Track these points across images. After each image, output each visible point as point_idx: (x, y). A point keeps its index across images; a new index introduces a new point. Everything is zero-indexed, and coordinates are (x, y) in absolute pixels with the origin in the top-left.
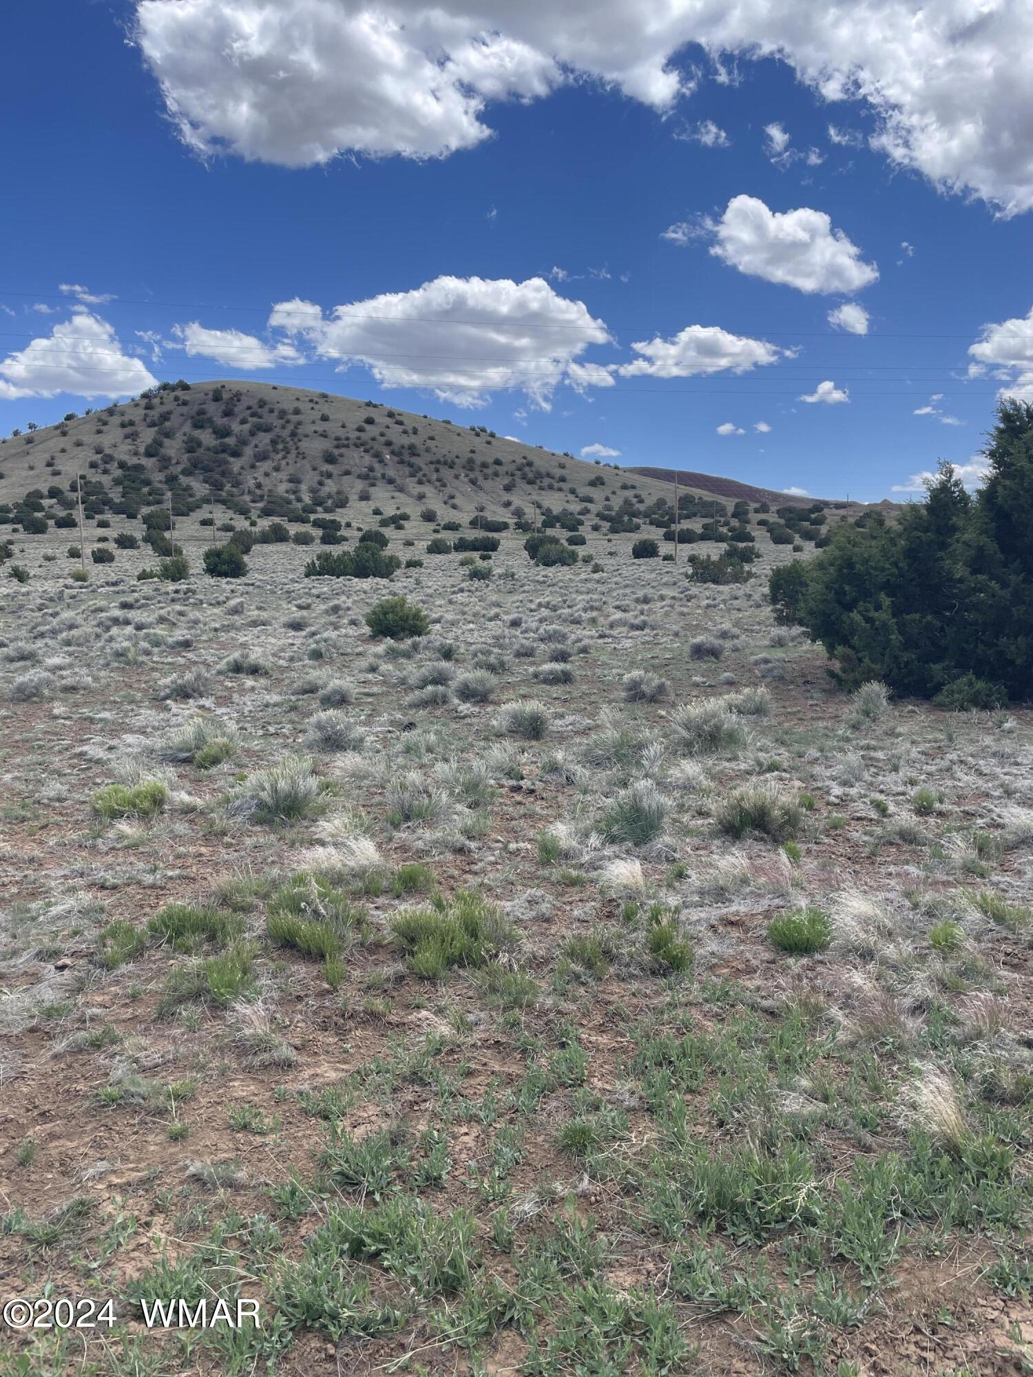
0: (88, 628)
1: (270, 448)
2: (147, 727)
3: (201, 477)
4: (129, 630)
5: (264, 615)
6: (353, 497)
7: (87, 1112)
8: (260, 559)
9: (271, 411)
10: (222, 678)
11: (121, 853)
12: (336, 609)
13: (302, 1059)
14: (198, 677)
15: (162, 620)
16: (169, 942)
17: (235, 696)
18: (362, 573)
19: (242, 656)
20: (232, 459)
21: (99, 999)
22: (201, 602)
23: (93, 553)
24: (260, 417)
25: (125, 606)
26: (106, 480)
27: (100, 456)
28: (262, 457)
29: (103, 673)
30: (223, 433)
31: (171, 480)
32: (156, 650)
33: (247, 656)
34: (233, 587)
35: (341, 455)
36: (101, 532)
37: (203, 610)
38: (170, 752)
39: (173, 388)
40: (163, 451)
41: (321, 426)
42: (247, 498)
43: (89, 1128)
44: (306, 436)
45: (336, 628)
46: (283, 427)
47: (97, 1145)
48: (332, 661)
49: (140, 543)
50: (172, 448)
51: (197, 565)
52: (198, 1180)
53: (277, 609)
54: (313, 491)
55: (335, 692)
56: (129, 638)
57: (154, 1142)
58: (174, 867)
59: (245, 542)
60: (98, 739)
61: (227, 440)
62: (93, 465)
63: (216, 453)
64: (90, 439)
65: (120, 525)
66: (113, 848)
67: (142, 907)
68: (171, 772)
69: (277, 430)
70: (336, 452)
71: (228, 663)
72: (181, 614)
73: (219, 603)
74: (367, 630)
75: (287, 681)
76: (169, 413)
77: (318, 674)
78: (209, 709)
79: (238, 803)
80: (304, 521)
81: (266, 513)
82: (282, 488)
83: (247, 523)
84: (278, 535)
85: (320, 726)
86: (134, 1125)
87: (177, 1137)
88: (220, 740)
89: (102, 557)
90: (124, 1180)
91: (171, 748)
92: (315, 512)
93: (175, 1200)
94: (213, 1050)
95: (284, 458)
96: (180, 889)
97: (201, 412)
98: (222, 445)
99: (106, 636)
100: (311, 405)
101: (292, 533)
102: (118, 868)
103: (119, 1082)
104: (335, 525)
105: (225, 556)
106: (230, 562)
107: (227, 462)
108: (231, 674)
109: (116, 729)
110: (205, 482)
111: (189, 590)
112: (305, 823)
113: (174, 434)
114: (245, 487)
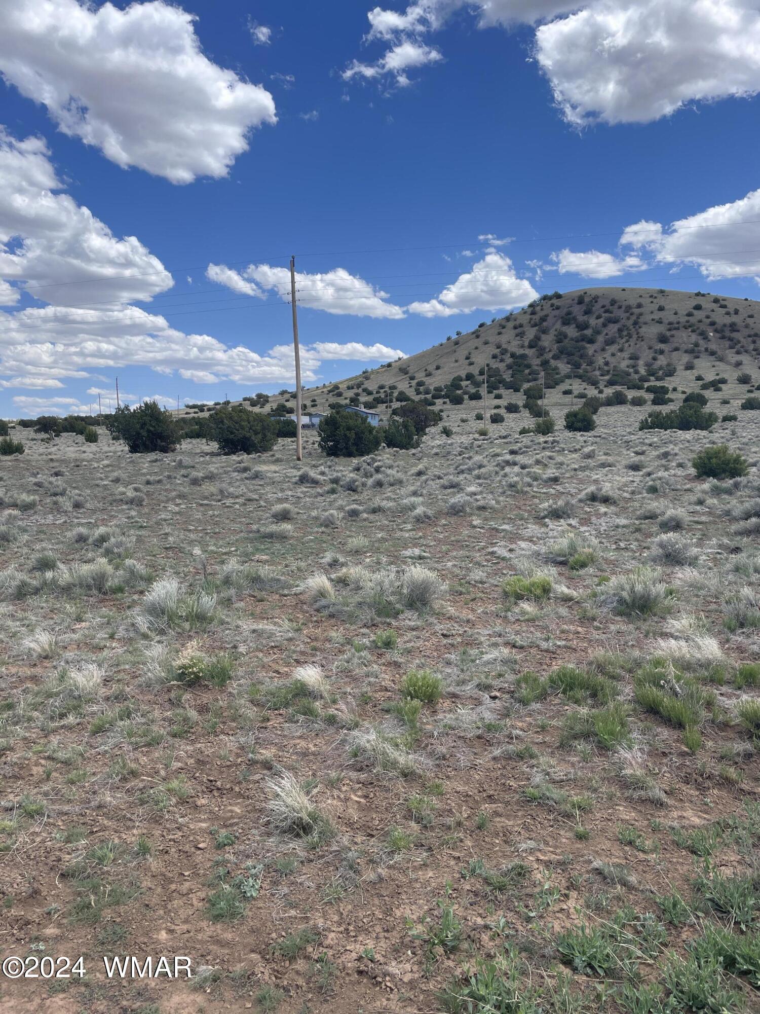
0: (490, 468)
1: (617, 335)
2: (533, 537)
3: (566, 360)
4: (517, 469)
5: (610, 459)
6: (680, 368)
7: (518, 802)
8: (605, 418)
9: (620, 307)
10: (582, 505)
11: (523, 624)
12: (666, 455)
13: (670, 801)
14: (567, 504)
15: (538, 462)
16: (564, 692)
17: (594, 519)
18: (685, 426)
19: (597, 489)
20: (588, 345)
21: (520, 724)
22: (563, 450)
23: (491, 416)
24: (611, 313)
25: (512, 452)
26: (502, 366)
27: (499, 350)
28: (610, 342)
29: (501, 499)
30: (582, 327)
31: (545, 363)
32: (535, 483)
33: (601, 489)
34: (585, 438)
35: (673, 336)
36: (497, 402)
37: (565, 456)
38: (551, 556)
39: (550, 298)
40: (540, 343)
41: (657, 316)
42: (597, 373)
43: (520, 814)
44: (645, 323)
45: (667, 469)
46: (628, 318)
47: (526, 828)
48: (665, 495)
49: (521, 409)
50: (547, 341)
51: (560, 423)
52: (600, 873)
53: (619, 454)
54: (648, 365)
55: (672, 519)
56: (517, 475)
57: (565, 837)
58: (560, 639)
59: (593, 406)
60: (503, 543)
61: (586, 332)
62: (494, 357)
63: (577, 342)
64: (494, 339)
65: (510, 397)
66: (518, 620)
67: (541, 664)
68: (554, 570)
69: (624, 321)
70: (668, 334)
71: (587, 494)
72: (550, 458)
73: (576, 450)
74: (693, 471)
75: (631, 509)
76: (547, 316)
77: (655, 505)
78: (575, 527)
79: (603, 598)
80: (640, 388)
81: (611, 383)
82: (624, 365)
83: (596, 392)
84: (619, 400)
85: (661, 545)
86: (549, 820)
87: (581, 837)
88: (586, 550)
89: (496, 419)
90: (546, 858)
91: (551, 553)
92: (648, 381)
93: (585, 884)
94: (603, 779)
95: (627, 341)
96: (566, 655)
97: (569, 313)
98: (582, 335)
99: (502, 473)
100: (651, 300)
101: (630, 397)
102: (524, 634)
103: (538, 787)
104: (664, 390)
105: (580, 416)
106: (583, 420)
107: (584, 348)
108: (588, 502)
109: (514, 537)
110: (568, 363)
111: (554, 442)
112: (656, 619)
113: (549, 330)
114: (596, 365)
